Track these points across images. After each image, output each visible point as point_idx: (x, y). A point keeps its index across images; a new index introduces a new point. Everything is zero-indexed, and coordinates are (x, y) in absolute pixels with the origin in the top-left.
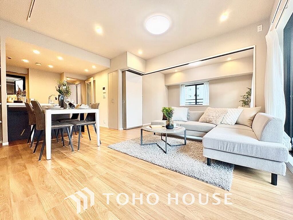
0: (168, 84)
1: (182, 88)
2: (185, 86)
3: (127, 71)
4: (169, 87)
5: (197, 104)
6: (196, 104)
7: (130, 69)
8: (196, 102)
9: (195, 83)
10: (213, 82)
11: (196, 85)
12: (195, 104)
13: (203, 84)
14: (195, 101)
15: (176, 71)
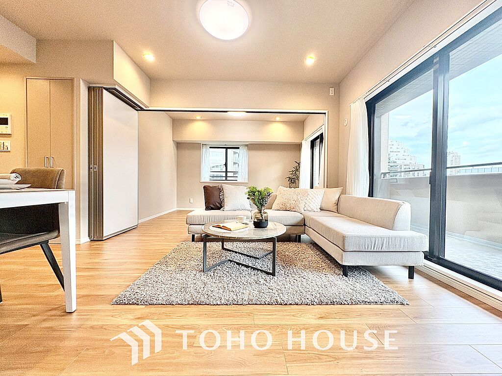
0: (179, 139)
1: (204, 150)
2: (210, 147)
3: (107, 89)
4: (179, 145)
5: (228, 178)
6: (226, 180)
7: (117, 87)
8: (226, 176)
9: (226, 145)
10: (253, 147)
11: (227, 148)
12: (224, 178)
13: (238, 148)
14: (224, 174)
15: (198, 118)
